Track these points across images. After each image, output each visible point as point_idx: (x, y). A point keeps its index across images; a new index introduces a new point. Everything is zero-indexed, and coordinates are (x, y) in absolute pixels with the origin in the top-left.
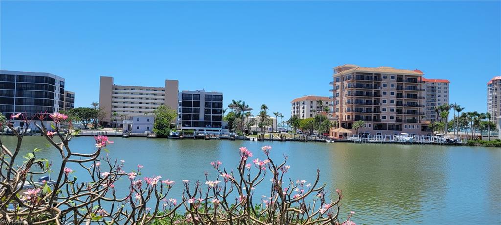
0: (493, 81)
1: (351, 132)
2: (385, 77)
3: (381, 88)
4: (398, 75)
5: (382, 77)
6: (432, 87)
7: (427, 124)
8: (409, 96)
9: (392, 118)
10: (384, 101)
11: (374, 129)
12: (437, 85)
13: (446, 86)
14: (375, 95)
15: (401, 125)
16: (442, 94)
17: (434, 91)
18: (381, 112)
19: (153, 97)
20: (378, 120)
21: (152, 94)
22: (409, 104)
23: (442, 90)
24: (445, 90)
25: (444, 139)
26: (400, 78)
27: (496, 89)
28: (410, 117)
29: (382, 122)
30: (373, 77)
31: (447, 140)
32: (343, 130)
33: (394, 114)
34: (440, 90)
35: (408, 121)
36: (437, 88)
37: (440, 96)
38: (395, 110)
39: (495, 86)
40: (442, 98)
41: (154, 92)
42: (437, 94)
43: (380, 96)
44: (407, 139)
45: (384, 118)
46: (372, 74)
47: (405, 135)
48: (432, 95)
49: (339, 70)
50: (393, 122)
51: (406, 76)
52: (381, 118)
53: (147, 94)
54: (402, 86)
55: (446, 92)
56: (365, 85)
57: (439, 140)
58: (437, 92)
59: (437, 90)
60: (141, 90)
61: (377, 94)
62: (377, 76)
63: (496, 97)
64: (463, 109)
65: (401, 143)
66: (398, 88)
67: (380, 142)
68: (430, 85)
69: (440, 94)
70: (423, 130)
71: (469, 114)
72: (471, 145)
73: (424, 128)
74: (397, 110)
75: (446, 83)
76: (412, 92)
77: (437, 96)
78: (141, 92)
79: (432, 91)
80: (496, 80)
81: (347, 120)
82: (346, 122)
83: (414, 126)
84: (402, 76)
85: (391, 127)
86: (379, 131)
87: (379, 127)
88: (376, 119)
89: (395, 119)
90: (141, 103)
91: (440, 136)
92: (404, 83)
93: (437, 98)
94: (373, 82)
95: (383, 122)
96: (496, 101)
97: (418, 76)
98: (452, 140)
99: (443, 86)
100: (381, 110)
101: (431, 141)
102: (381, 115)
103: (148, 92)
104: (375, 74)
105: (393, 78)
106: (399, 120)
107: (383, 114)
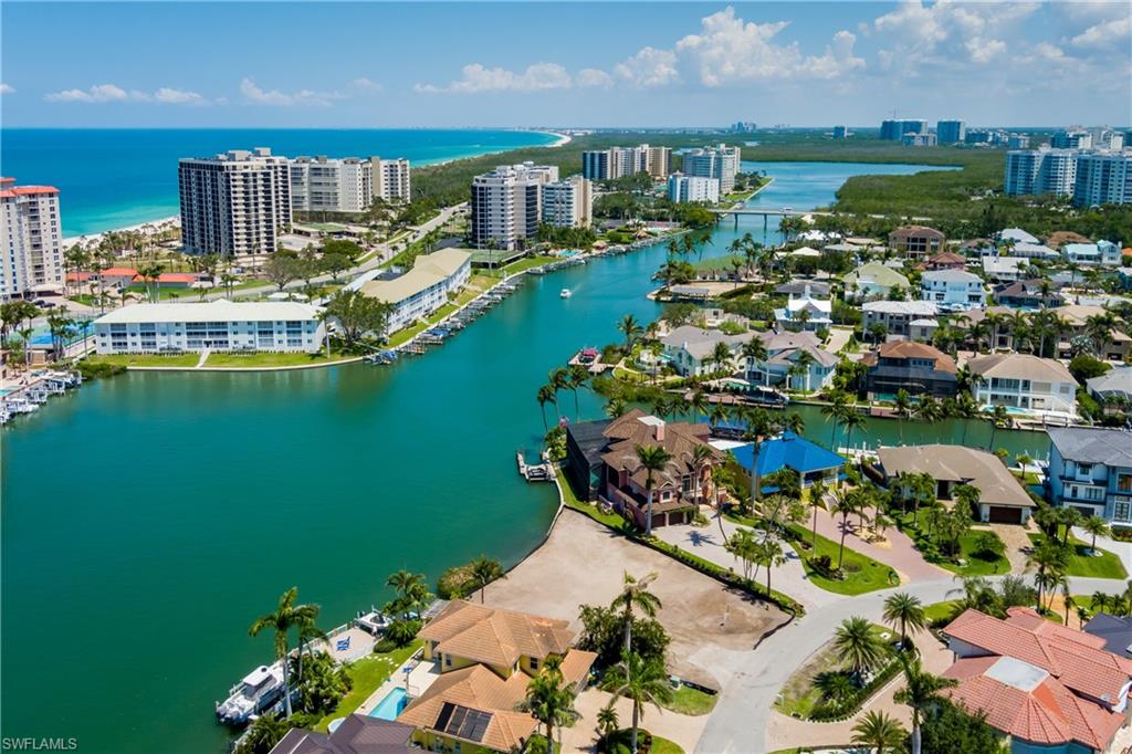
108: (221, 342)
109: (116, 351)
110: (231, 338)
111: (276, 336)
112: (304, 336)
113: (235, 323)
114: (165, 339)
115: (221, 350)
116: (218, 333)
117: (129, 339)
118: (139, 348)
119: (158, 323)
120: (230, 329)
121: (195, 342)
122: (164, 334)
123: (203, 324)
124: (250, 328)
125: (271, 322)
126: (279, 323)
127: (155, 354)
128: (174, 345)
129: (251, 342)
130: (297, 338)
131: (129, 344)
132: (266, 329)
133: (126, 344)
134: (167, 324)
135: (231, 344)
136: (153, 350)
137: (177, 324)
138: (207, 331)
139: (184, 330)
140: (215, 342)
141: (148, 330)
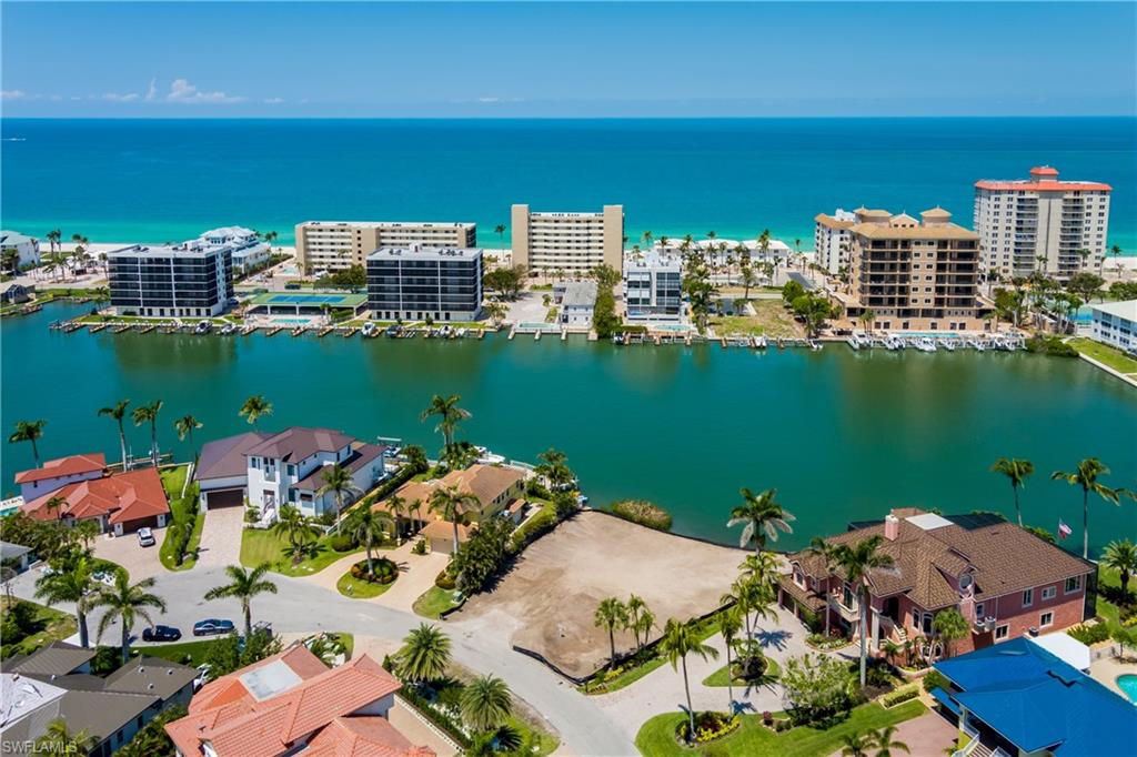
2: (918, 243)
3: (911, 260)
4: (940, 239)
5: (913, 243)
6: (1075, 200)
9: (928, 301)
10: (916, 278)
11: (898, 318)
14: (902, 269)
15: (942, 309)
17: (1078, 208)
18: (910, 293)
20: (906, 304)
21: (585, 228)
26: (942, 243)
28: (961, 297)
29: (910, 308)
30: (899, 243)
32: (846, 323)
33: (932, 295)
35: (956, 304)
36: (1085, 200)
38: (933, 290)
41: (586, 225)
43: (909, 270)
45: (914, 301)
46: (897, 239)
50: (931, 306)
51: (952, 240)
52: (910, 301)
54: (946, 255)
56: (887, 255)
58: (1085, 208)
59: (1086, 205)
61: (905, 268)
62: (905, 243)
66: (939, 257)
68: (1071, 196)
70: (977, 317)
74: (937, 289)
75: (1104, 191)
78: (569, 225)
79: (1074, 207)
82: (856, 308)
83: (962, 312)
84: (947, 239)
85: (926, 313)
86: (906, 320)
87: (907, 313)
88: (902, 301)
89: (933, 301)
90: (569, 241)
92: (950, 250)
94: (900, 251)
95: (912, 306)
100: (910, 289)
102: (911, 297)
103: (578, 225)
105: (931, 243)
106: (939, 302)
107: (912, 295)
117: (1112, 332)
119: (1133, 322)
131: (1111, 336)
141: (1125, 327)
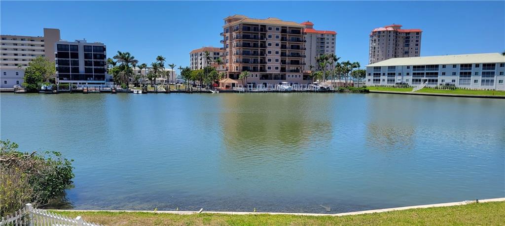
0: (373, 32)
1: (237, 82)
2: (270, 29)
3: (267, 40)
4: (282, 27)
5: (267, 29)
6: (321, 38)
7: (309, 74)
8: (292, 47)
9: (277, 68)
10: (270, 52)
11: (260, 79)
12: (326, 37)
13: (333, 37)
14: (262, 46)
15: (285, 74)
16: (330, 45)
17: (323, 42)
18: (266, 63)
19: (30, 47)
20: (265, 71)
21: (29, 45)
22: (293, 55)
23: (330, 41)
24: (333, 41)
25: (319, 87)
26: (284, 30)
27: (375, 40)
28: (293, 67)
29: (267, 72)
30: (259, 28)
31: (321, 87)
32: (230, 81)
33: (279, 65)
34: (328, 41)
35: (292, 71)
36: (326, 39)
37: (328, 47)
38: (280, 61)
39: (375, 38)
40: (330, 49)
41: (30, 42)
42: (326, 45)
43: (265, 47)
44: (286, 87)
45: (269, 68)
46: (258, 25)
47: (285, 84)
48: (321, 46)
49: (230, 21)
50: (278, 72)
51: (289, 27)
52: (267, 68)
53: (22, 45)
54: (286, 37)
55: (333, 43)
56: (252, 36)
57: (314, 87)
58: (326, 43)
59: (326, 41)
60: (14, 39)
61: (263, 45)
62: (263, 27)
63: (375, 48)
64: (339, 58)
65: (281, 92)
66: (282, 39)
67: (262, 92)
68: (320, 36)
69: (328, 45)
70: (304, 79)
71: (343, 63)
72: (341, 91)
73: (306, 77)
74: (282, 61)
75: (334, 35)
76: (295, 43)
77: (325, 47)
78: (15, 42)
79: (321, 42)
80: (376, 32)
81: (236, 71)
82: (235, 73)
83: (296, 76)
84: (286, 27)
85: (276, 77)
86: (265, 81)
87: (266, 77)
88: (263, 69)
89: (280, 69)
90: (16, 55)
91: (316, 84)
92: (288, 34)
93: (326, 49)
94: (259, 34)
95: (269, 72)
96: (374, 52)
97: (301, 28)
98: (325, 87)
99: (330, 37)
100: (267, 61)
101: (309, 89)
102: (267, 66)
103: (23, 42)
104: (261, 25)
105: (278, 29)
106: (283, 70)
107: (268, 65)
108: (433, 81)
109: (374, 85)
110: (440, 78)
111: (473, 78)
112: (496, 78)
113: (444, 66)
114: (400, 78)
115: (433, 86)
116: (432, 74)
117: (382, 78)
118: (385, 83)
119: (397, 66)
120: (440, 71)
121: (417, 80)
122: (400, 74)
123: (423, 67)
124: (454, 70)
125: (470, 65)
126: (477, 65)
127: (393, 87)
128: (404, 81)
129: (454, 81)
130: (490, 78)
131: (381, 80)
132: (466, 70)
133: (379, 80)
134: (402, 66)
135: (439, 82)
136: (392, 85)
137: (408, 67)
138: (425, 72)
139: (411, 71)
140: (429, 81)
141: (392, 72)
